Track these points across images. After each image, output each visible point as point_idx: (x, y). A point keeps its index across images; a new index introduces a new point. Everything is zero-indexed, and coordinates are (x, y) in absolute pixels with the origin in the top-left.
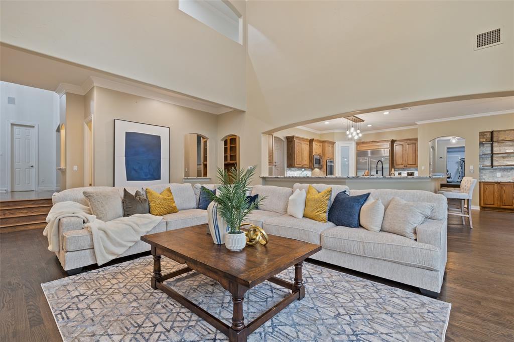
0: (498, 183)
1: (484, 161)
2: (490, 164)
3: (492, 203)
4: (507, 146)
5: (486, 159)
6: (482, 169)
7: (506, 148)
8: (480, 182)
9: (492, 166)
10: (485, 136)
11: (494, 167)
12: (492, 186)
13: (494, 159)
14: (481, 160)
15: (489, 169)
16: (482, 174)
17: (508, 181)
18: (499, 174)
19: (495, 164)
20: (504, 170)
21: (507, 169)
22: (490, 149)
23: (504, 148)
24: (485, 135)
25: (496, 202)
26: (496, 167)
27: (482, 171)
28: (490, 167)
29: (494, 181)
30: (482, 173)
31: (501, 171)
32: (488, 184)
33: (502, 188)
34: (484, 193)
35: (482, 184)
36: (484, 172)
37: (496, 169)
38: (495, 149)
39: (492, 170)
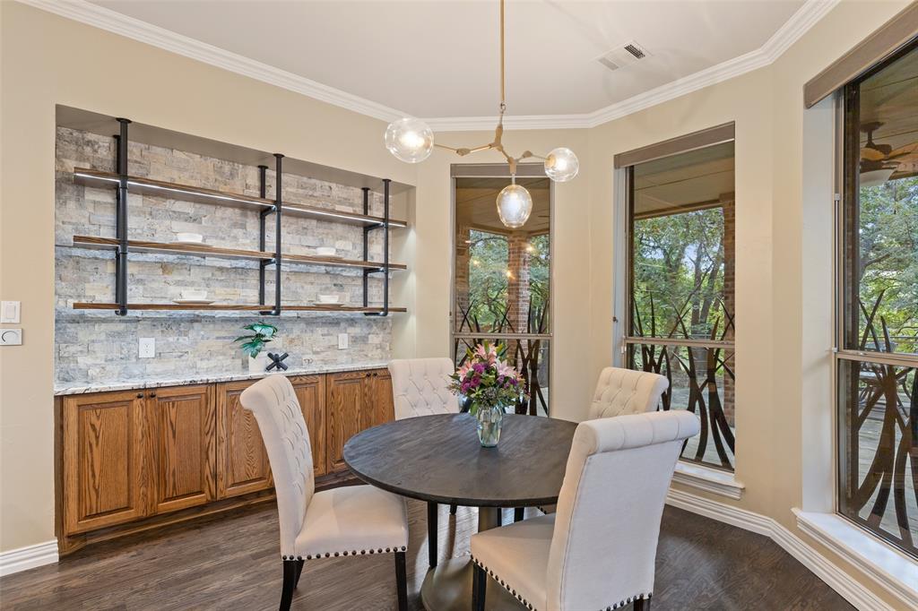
0: (147, 394)
1: (86, 281)
2: (109, 298)
3: (123, 501)
4: (178, 216)
5: (90, 268)
6: (74, 321)
7: (176, 225)
8: (60, 400)
9: (121, 306)
10: (88, 149)
11: (131, 313)
12: (124, 410)
13: (130, 270)
14: (69, 273)
15: (104, 321)
16: (72, 349)
17: (189, 380)
18: (147, 345)
19: (134, 295)
20: (168, 324)
21: (178, 321)
22: (109, 217)
23: (167, 222)
24: (89, 143)
25: (138, 491)
26: (138, 313)
27: (71, 328)
28: (111, 313)
29: (129, 385)
30: (74, 340)
31: (157, 332)
32: (101, 405)
33: (163, 414)
34: (81, 453)
35: (71, 406)
36: (83, 333)
37: (137, 320)
38: (132, 222)
39: (121, 327)
